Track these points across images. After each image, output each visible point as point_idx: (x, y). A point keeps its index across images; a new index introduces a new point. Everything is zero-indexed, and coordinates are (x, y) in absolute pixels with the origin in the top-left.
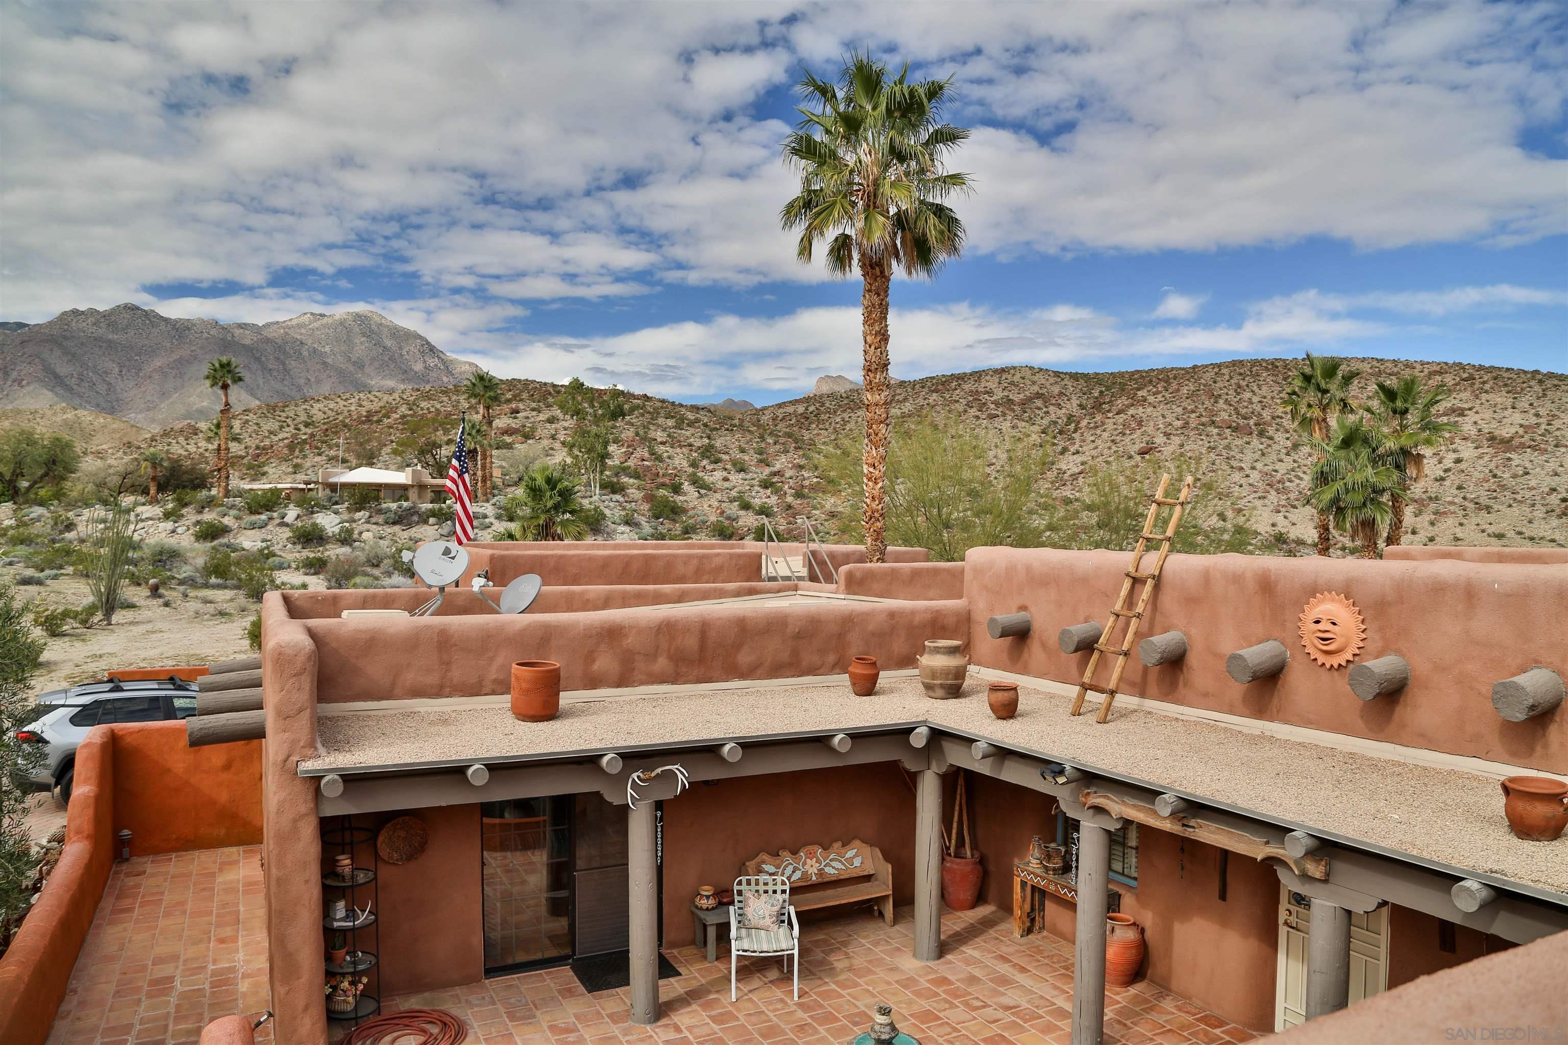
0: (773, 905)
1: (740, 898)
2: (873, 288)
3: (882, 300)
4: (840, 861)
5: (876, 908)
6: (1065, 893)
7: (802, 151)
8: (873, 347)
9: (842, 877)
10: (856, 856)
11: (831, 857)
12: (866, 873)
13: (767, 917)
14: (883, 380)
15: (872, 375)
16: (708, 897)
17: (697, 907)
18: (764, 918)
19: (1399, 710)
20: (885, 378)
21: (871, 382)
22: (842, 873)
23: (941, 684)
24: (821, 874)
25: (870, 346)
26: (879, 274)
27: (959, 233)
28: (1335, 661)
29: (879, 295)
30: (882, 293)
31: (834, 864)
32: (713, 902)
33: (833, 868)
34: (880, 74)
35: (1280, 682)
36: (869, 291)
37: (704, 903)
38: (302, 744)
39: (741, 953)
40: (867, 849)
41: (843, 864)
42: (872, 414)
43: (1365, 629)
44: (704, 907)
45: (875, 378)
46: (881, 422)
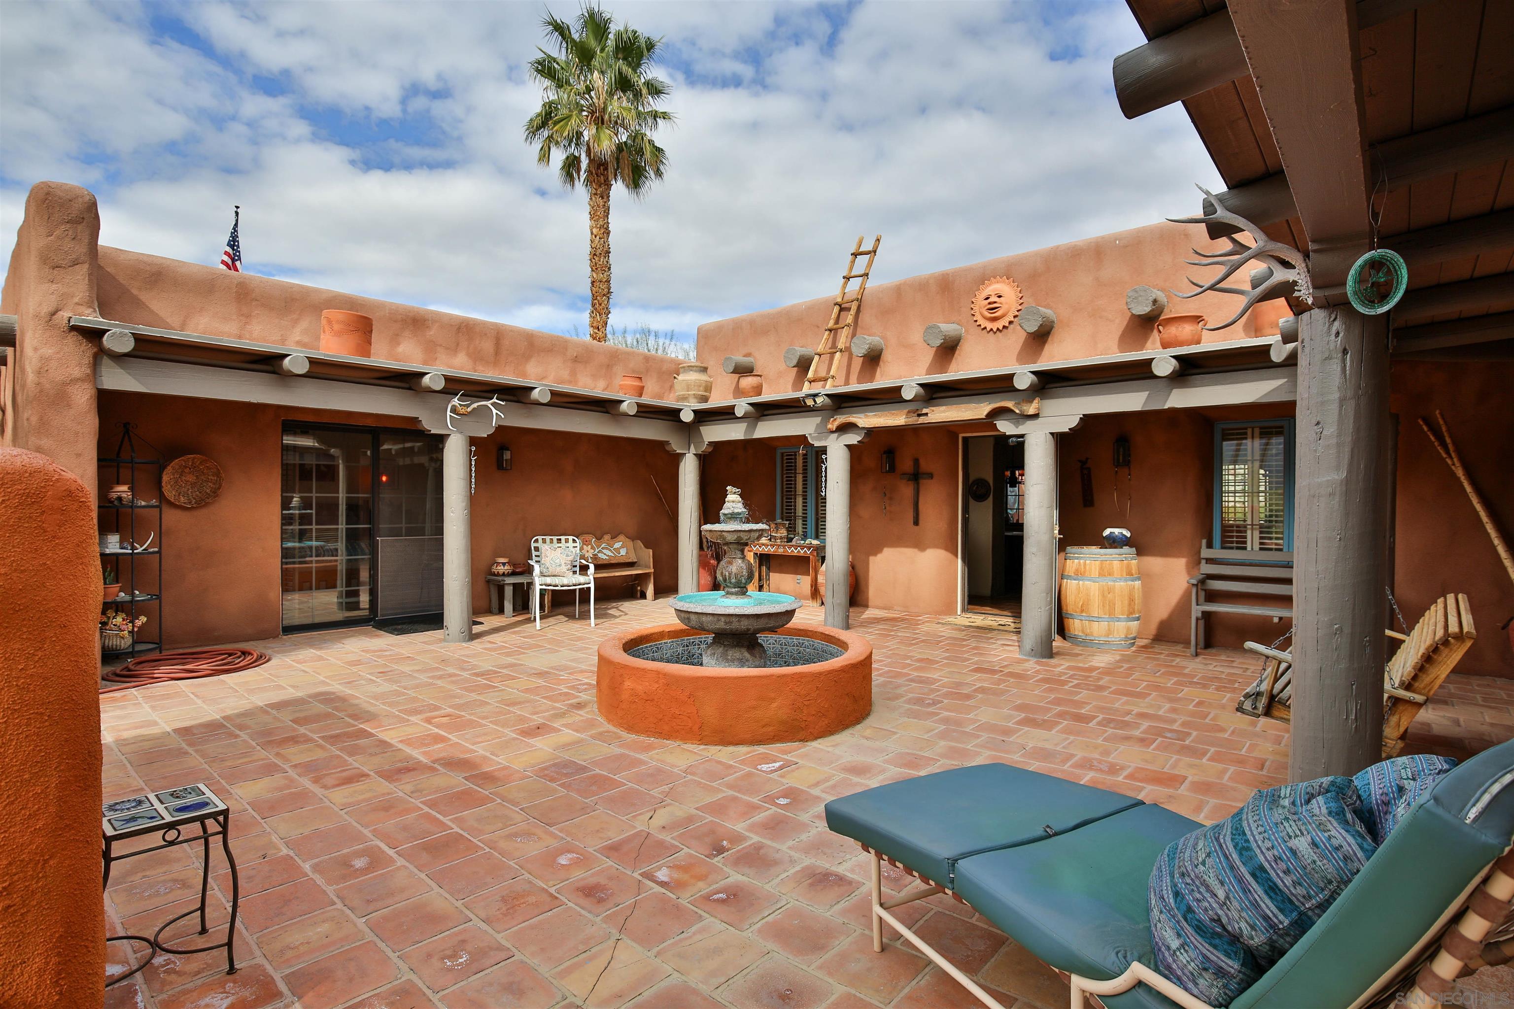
0: (567, 556)
1: (537, 553)
2: (598, 192)
3: (605, 202)
4: (610, 550)
5: (639, 588)
6: (792, 551)
7: (544, 72)
8: (598, 237)
9: (612, 562)
10: (622, 547)
11: (603, 546)
12: (630, 561)
13: (563, 565)
14: (605, 263)
15: (597, 259)
16: (504, 564)
17: (494, 575)
18: (560, 565)
19: (1047, 347)
20: (607, 262)
21: (596, 264)
22: (612, 559)
23: (694, 394)
24: (596, 559)
25: (596, 237)
26: (603, 182)
27: (664, 160)
28: (1000, 324)
29: (603, 198)
30: (605, 197)
31: (605, 551)
32: (509, 567)
33: (605, 554)
34: (607, 22)
35: (957, 352)
36: (596, 194)
37: (501, 569)
38: (76, 300)
39: (544, 587)
40: (630, 543)
41: (612, 552)
42: (597, 289)
43: (1022, 297)
44: (501, 572)
45: (600, 261)
46: (604, 295)
